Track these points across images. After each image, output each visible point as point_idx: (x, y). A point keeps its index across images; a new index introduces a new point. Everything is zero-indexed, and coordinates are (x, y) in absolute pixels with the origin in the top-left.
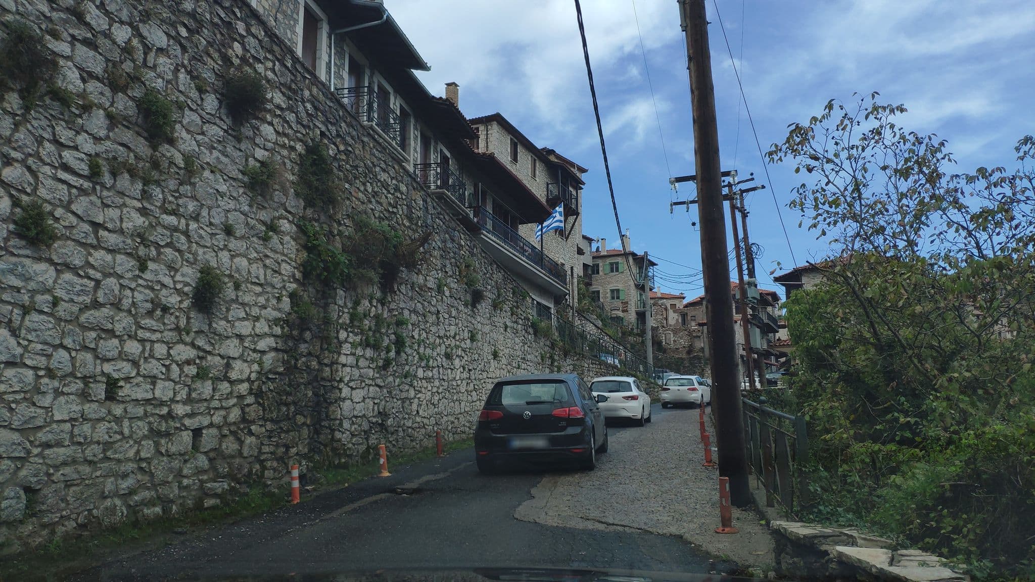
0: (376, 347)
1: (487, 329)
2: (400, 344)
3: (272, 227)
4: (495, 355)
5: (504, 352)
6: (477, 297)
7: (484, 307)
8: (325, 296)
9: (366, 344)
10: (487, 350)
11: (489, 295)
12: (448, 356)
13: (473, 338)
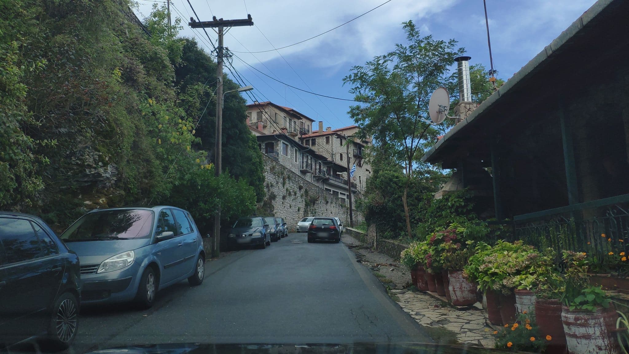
0: (312, 213)
1: (329, 208)
2: (315, 213)
3: (303, 201)
4: (331, 213)
5: (333, 212)
6: (327, 202)
7: (329, 204)
8: (307, 208)
9: (311, 213)
10: (330, 212)
11: (330, 201)
12: (322, 214)
13: (326, 210)
